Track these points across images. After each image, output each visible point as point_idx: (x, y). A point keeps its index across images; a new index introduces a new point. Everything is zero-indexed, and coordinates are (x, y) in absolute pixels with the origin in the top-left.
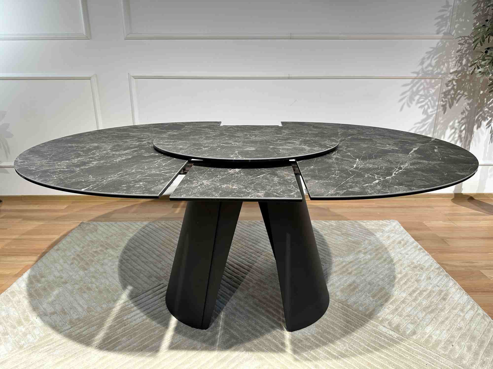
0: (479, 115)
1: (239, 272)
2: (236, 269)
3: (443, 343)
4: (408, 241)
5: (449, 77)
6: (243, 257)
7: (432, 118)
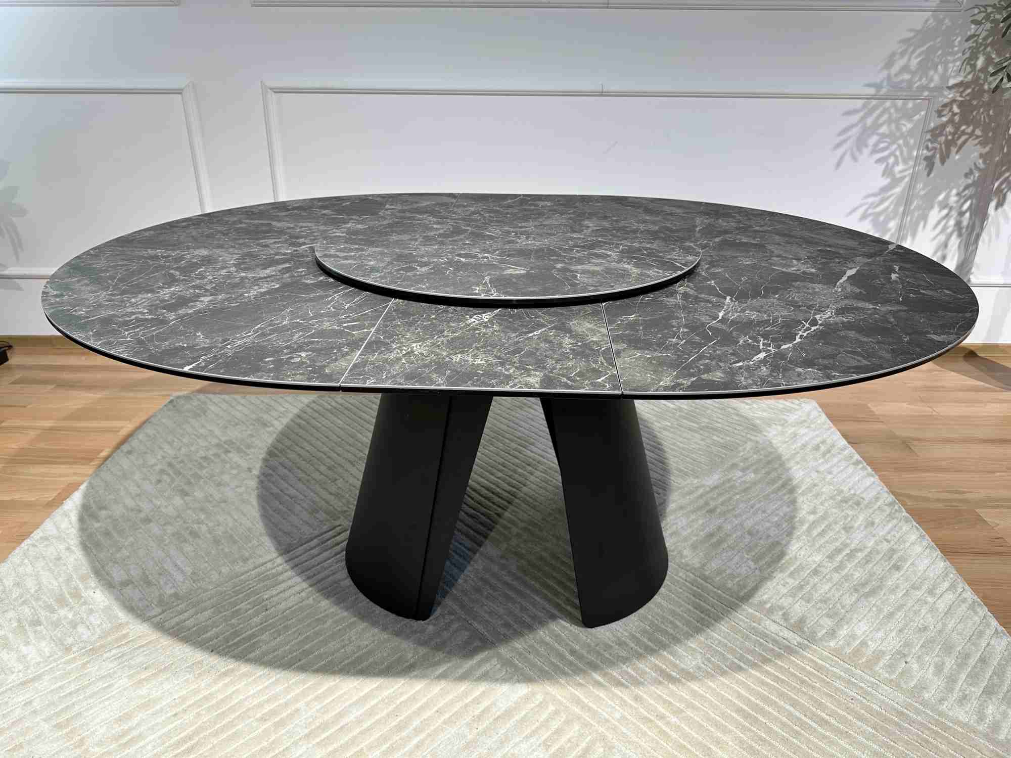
0: (1001, 180)
1: (491, 504)
2: (485, 498)
3: (888, 658)
4: (833, 446)
5: (946, 97)
6: (500, 475)
7: (903, 184)
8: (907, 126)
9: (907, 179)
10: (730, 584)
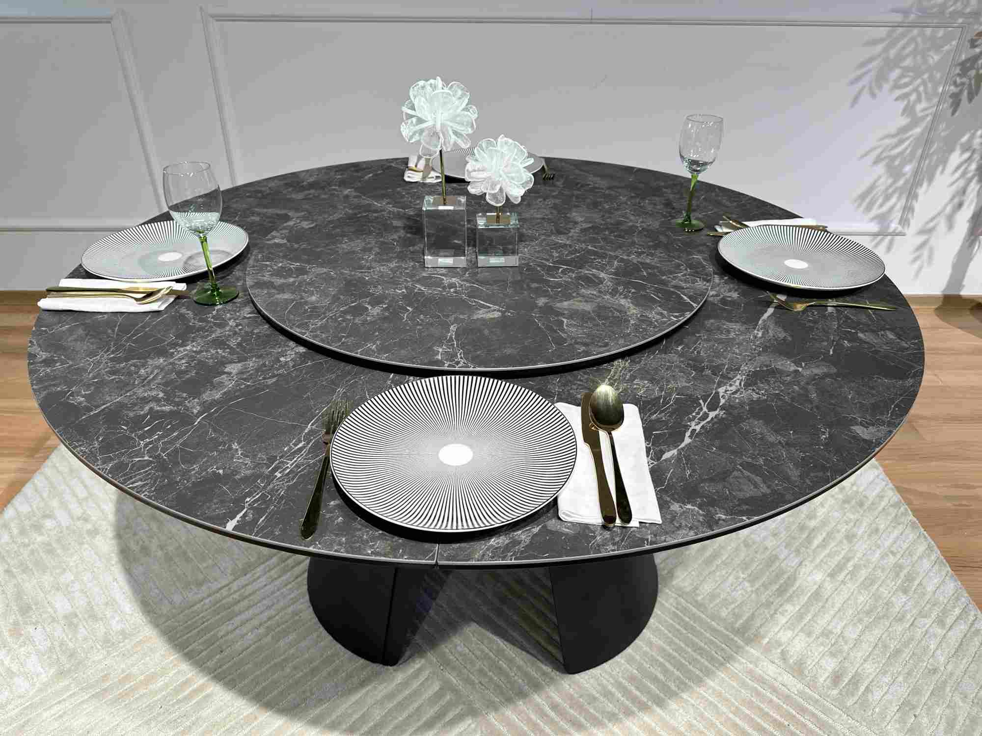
7: (924, 125)
8: (934, 58)
9: (929, 118)
10: (724, 613)
